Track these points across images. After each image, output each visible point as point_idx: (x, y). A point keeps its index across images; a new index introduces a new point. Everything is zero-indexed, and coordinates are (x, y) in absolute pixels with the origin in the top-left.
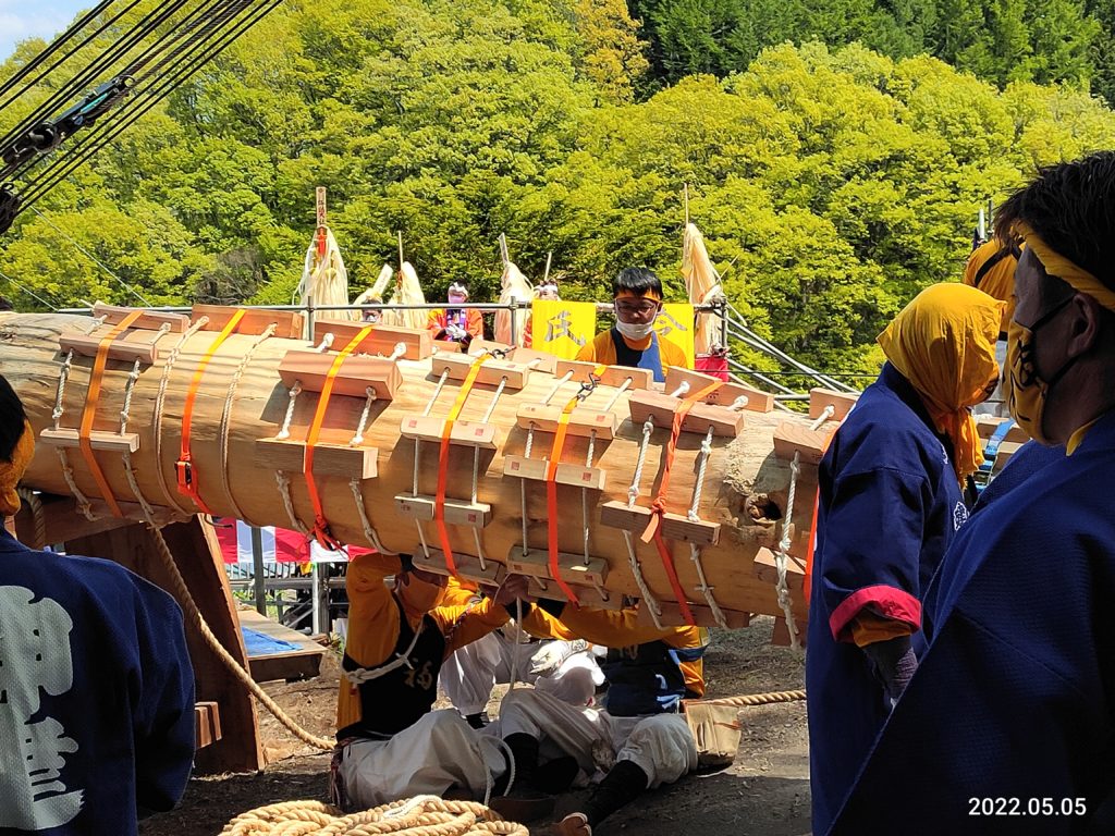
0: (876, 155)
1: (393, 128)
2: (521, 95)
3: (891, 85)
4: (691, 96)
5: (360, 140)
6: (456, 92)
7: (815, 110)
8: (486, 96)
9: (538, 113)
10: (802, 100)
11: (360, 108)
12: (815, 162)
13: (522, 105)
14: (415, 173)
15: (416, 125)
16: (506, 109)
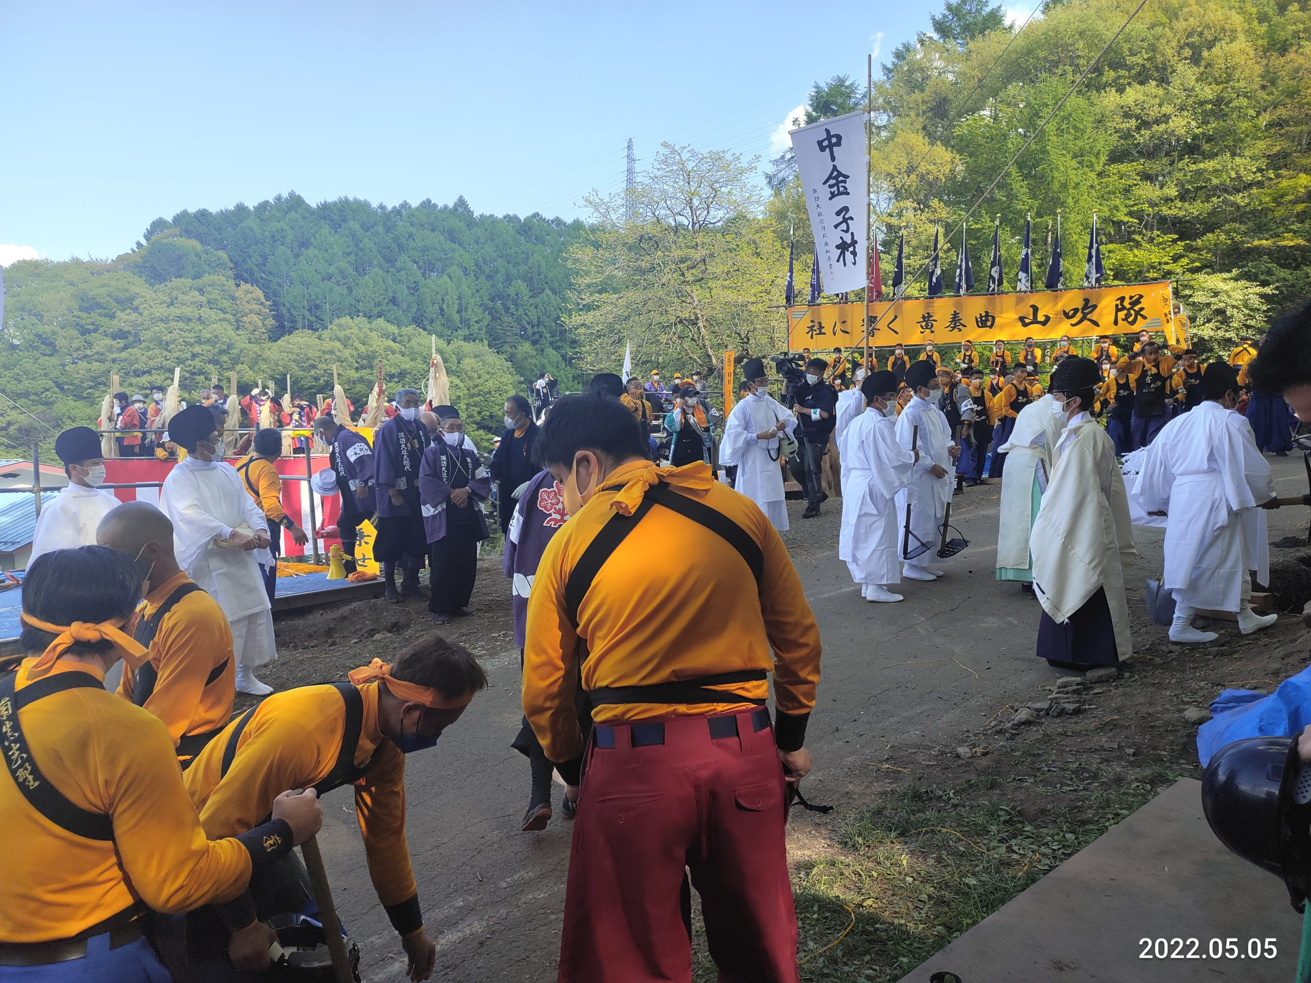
0: (393, 371)
1: (136, 349)
2: (209, 336)
3: (399, 339)
4: (299, 340)
5: (115, 355)
6: (171, 332)
7: (362, 349)
8: (189, 335)
9: (218, 345)
10: (357, 344)
11: (114, 337)
12: (364, 373)
13: (208, 341)
14: (149, 372)
15: (149, 349)
16: (200, 342)
